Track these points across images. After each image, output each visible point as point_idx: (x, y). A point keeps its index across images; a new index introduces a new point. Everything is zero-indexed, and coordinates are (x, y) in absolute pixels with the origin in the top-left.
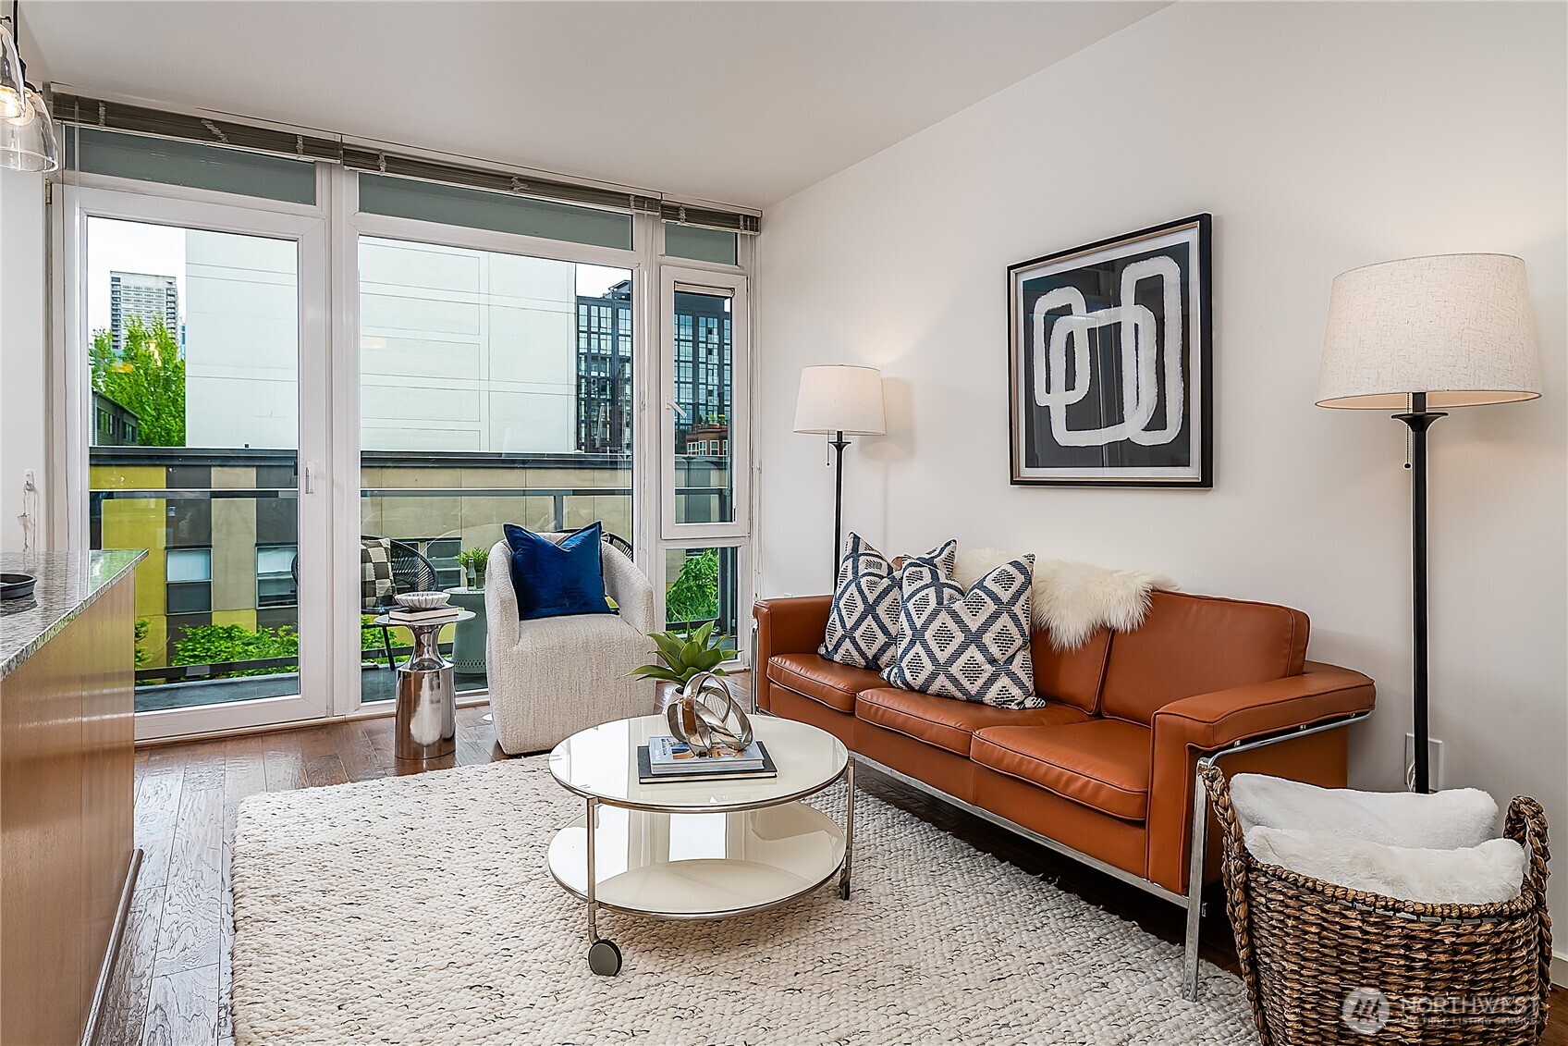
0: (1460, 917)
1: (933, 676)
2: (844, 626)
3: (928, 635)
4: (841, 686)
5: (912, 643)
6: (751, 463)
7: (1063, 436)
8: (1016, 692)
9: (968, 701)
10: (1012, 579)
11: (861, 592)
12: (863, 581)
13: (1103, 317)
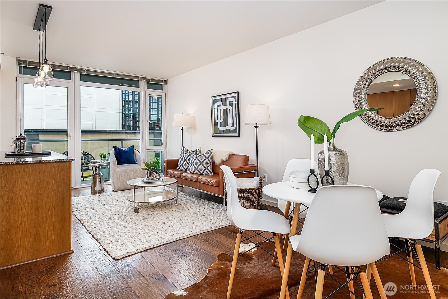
0: (247, 190)
1: (195, 170)
2: (181, 164)
3: (194, 163)
4: (179, 173)
5: (192, 165)
6: (166, 133)
7: (220, 128)
8: (209, 172)
9: (201, 174)
10: (208, 153)
11: (184, 157)
12: (184, 155)
13: (225, 107)
